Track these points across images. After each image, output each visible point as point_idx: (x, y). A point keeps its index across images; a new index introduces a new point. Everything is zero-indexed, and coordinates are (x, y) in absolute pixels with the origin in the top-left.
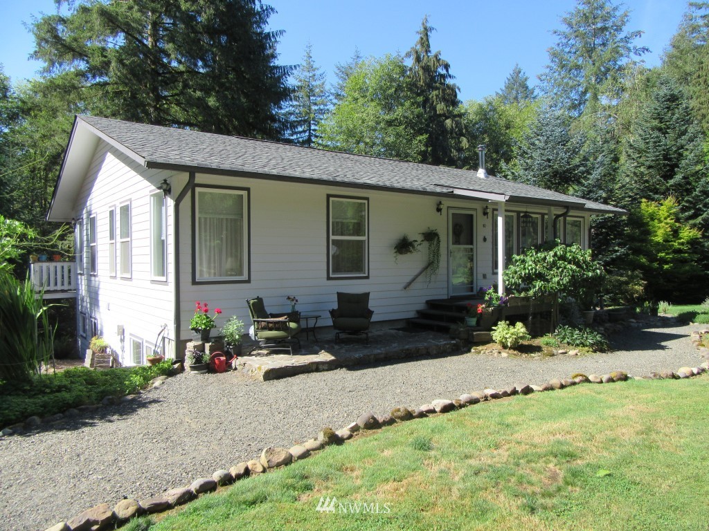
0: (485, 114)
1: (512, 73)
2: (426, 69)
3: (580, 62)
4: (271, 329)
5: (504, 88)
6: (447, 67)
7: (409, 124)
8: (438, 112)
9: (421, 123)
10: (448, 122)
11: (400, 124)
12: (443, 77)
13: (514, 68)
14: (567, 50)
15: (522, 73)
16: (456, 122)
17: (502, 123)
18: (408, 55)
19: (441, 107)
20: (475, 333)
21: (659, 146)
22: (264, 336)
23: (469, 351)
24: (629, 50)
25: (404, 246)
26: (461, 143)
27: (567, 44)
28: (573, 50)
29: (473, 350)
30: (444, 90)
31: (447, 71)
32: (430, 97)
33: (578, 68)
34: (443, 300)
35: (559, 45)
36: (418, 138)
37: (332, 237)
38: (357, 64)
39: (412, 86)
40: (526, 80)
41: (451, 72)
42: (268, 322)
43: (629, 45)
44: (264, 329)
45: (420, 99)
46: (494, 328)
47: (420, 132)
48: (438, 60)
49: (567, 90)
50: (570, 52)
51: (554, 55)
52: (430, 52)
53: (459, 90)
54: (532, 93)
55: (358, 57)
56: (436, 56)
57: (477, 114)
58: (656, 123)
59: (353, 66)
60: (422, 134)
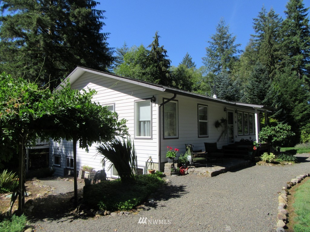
0: (181, 72)
1: (185, 56)
2: (158, 53)
3: (218, 54)
4: (199, 157)
5: (182, 62)
6: (165, 52)
7: (152, 74)
8: (163, 70)
9: (157, 74)
10: (167, 74)
11: (149, 74)
12: (163, 56)
13: (186, 54)
14: (213, 49)
15: (189, 56)
16: (170, 74)
17: (187, 76)
18: (150, 46)
19: (163, 68)
20: (255, 157)
21: (258, 88)
22: (196, 160)
23: (255, 165)
24: (236, 51)
25: (217, 124)
26: (172, 83)
27: (213, 47)
28: (215, 49)
29: (256, 164)
30: (165, 61)
31: (165, 54)
32: (159, 64)
33: (217, 56)
34: (226, 146)
35: (210, 47)
36: (156, 81)
37: (199, 121)
38: (125, 48)
39: (152, 59)
40: (191, 59)
41: (167, 54)
42: (199, 154)
43: (236, 49)
44: (196, 157)
45: (156, 64)
46: (262, 155)
47: (156, 78)
48: (163, 49)
49: (212, 64)
50: (214, 50)
51: (209, 50)
52: (159, 46)
53: (171, 62)
54: (194, 64)
55: (126, 45)
56: (162, 48)
57: (177, 72)
58: (256, 79)
59: (123, 49)
60: (157, 79)
